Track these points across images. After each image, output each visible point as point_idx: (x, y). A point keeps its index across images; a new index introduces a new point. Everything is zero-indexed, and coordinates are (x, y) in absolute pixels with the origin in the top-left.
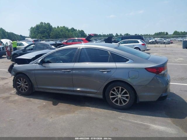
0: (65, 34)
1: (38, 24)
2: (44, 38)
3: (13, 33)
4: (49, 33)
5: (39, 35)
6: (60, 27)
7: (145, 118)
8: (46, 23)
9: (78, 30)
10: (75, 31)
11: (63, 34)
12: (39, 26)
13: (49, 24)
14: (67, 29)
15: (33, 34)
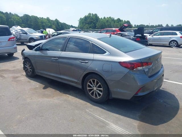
0: (111, 24)
1: (86, 15)
2: (90, 28)
3: (65, 23)
4: (95, 24)
5: (87, 25)
6: (106, 18)
7: (113, 116)
8: (94, 14)
9: (124, 21)
10: (121, 22)
11: (108, 25)
12: (87, 17)
13: (96, 15)
14: (113, 20)
15: (82, 24)
